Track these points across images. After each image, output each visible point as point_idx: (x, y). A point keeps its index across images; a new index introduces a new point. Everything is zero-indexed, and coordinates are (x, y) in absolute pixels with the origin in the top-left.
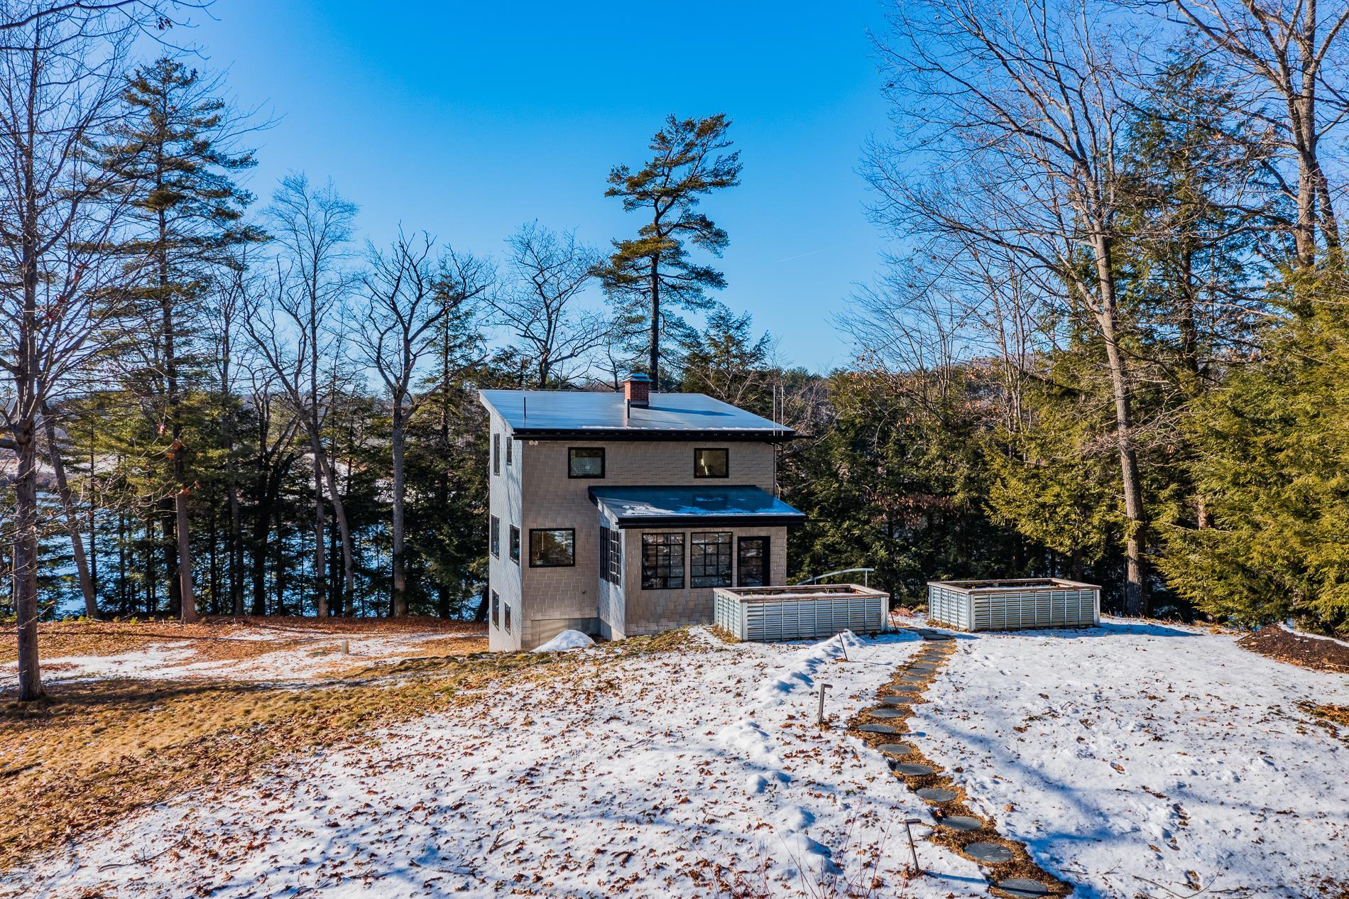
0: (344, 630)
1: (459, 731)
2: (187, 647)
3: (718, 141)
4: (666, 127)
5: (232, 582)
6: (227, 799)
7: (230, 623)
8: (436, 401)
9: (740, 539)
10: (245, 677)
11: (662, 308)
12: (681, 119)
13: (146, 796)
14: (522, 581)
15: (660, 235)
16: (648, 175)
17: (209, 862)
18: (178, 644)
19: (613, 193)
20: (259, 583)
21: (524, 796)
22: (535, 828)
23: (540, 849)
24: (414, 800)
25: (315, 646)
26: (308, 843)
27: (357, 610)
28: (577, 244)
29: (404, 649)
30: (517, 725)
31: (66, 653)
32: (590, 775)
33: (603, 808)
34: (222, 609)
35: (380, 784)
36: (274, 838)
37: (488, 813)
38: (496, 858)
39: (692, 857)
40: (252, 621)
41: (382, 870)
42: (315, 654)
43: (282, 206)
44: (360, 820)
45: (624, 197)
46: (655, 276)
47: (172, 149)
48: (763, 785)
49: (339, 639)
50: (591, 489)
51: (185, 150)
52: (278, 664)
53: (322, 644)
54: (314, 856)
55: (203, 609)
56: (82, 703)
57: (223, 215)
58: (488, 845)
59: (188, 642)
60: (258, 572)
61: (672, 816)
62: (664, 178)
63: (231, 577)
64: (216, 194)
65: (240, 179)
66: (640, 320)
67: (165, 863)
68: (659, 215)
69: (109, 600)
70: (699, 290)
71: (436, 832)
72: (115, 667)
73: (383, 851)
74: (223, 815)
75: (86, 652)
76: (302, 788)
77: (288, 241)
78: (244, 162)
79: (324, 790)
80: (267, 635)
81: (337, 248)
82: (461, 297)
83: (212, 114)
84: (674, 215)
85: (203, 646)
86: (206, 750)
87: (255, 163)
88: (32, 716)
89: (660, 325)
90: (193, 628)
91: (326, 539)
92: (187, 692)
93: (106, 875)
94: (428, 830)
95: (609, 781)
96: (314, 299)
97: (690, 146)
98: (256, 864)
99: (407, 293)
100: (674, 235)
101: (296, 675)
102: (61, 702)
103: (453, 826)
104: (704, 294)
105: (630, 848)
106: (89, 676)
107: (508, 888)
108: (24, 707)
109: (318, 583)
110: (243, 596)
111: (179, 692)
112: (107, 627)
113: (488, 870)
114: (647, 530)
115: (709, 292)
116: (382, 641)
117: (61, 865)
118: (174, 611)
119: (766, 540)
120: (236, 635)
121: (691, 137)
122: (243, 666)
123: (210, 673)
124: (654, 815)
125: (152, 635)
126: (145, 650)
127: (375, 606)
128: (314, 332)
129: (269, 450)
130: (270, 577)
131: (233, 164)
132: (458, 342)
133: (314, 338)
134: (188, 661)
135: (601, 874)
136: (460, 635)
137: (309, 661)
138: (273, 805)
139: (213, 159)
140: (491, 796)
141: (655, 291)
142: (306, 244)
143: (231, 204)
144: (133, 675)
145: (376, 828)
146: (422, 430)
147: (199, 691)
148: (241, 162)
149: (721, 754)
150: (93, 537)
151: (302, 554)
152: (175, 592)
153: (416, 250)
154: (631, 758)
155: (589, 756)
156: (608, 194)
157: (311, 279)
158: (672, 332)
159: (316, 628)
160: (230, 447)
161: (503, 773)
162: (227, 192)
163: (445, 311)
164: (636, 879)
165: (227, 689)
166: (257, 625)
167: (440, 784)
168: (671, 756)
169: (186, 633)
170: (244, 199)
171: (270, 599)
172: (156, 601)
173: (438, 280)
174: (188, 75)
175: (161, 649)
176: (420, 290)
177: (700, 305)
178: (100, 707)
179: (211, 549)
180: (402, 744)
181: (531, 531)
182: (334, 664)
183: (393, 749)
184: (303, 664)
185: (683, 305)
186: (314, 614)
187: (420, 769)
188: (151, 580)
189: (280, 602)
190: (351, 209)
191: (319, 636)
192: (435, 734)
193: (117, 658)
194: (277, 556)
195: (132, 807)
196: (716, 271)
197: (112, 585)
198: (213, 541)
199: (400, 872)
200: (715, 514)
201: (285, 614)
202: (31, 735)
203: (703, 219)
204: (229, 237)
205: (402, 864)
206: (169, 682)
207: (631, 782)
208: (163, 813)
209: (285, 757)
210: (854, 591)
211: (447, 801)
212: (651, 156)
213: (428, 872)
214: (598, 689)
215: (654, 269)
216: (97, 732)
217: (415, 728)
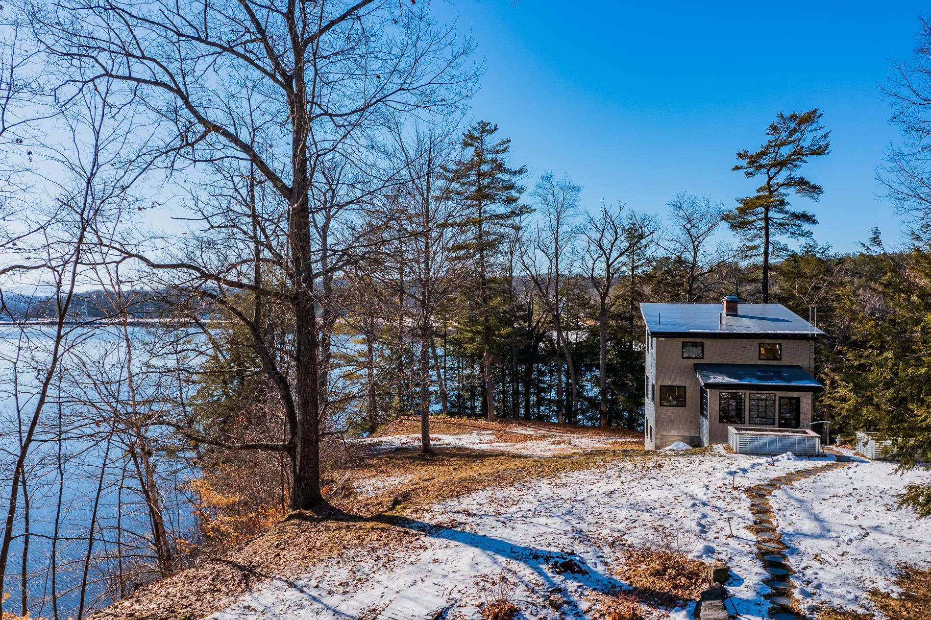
0: (571, 432)
1: (592, 477)
2: (490, 434)
3: (812, 127)
4: (776, 121)
5: (513, 400)
6: (505, 490)
7: (512, 423)
8: (625, 300)
9: (780, 398)
10: (518, 452)
11: (771, 239)
12: (787, 114)
13: (479, 487)
14: (656, 413)
15: (771, 192)
16: (763, 154)
17: (500, 507)
18: (486, 432)
19: (737, 168)
20: (527, 401)
21: (607, 499)
22: (606, 509)
23: (606, 515)
24: (568, 497)
25: (554, 439)
26: (531, 505)
27: (579, 420)
28: (712, 204)
29: (600, 445)
30: (614, 477)
31: (435, 433)
32: (632, 496)
33: (632, 506)
34: (508, 414)
35: (557, 491)
36: (520, 503)
37: (592, 503)
38: (592, 516)
39: (656, 524)
40: (523, 423)
41: (553, 515)
42: (554, 444)
43: (540, 190)
44: (549, 501)
45: (745, 170)
46: (767, 219)
47: (485, 168)
48: (694, 505)
49: (567, 436)
50: (695, 365)
51: (491, 168)
52: (534, 447)
53: (558, 439)
54: (532, 509)
55: (498, 414)
56: (447, 456)
57: (510, 200)
58: (589, 512)
59: (491, 432)
60: (527, 395)
61: (656, 511)
62: (775, 154)
63: (513, 398)
64: (506, 188)
65: (519, 181)
66: (755, 248)
67: (486, 505)
68: (770, 179)
69: (453, 406)
70: (800, 226)
71: (573, 507)
72: (457, 441)
73: (554, 510)
74: (504, 494)
75: (444, 433)
76: (531, 489)
77: (543, 210)
78: (521, 171)
79: (538, 491)
80: (530, 431)
81: (570, 211)
82: (641, 237)
83: (505, 146)
84: (782, 177)
85: (499, 434)
86: (499, 475)
87: (526, 171)
88: (428, 460)
89: (770, 250)
90: (493, 424)
91: (563, 378)
92: (491, 456)
93: (469, 506)
94: (571, 506)
95: (639, 499)
96: (557, 242)
97: (795, 131)
98: (514, 509)
99: (609, 237)
100: (782, 190)
101: (542, 453)
102: (438, 455)
103: (579, 506)
104: (803, 228)
105: (636, 519)
106: (447, 444)
107: (592, 525)
108: (424, 455)
109: (559, 403)
110: (520, 408)
111: (488, 456)
112: (453, 420)
113: (587, 519)
114: (722, 391)
115: (806, 226)
116: (589, 439)
117: (455, 503)
118: (484, 414)
119: (798, 400)
120: (515, 430)
121: (793, 125)
122: (517, 446)
123: (501, 449)
124: (649, 510)
125: (474, 427)
126: (471, 434)
127: (591, 419)
128: (557, 261)
129: (534, 325)
130: (533, 398)
131: (515, 173)
132: (640, 263)
133: (557, 264)
134: (491, 442)
135: (624, 525)
136: (634, 440)
137: (550, 447)
138: (520, 493)
139: (505, 171)
140: (595, 498)
141: (767, 229)
142: (553, 211)
143: (514, 193)
144: (467, 446)
145: (554, 504)
146: (618, 317)
147: (497, 456)
148: (519, 171)
149: (686, 494)
150: (445, 372)
151: (550, 386)
152: (484, 403)
153: (614, 212)
154: (651, 492)
155: (636, 489)
156: (734, 169)
157: (556, 231)
158: (781, 253)
159: (556, 429)
160: (512, 326)
161: (602, 492)
162: (512, 187)
163: (632, 245)
164: (635, 527)
165: (509, 456)
166: (525, 425)
167: (578, 493)
168: (666, 493)
169: (490, 427)
170: (520, 190)
171: (533, 411)
172: (475, 407)
173: (627, 227)
174: (493, 128)
175: (478, 434)
176: (616, 235)
177: (799, 234)
178: (455, 459)
179: (503, 380)
180: (569, 479)
181: (661, 386)
182: (562, 450)
183: (564, 481)
184: (546, 448)
185: (789, 235)
186: (556, 421)
187: (572, 488)
188: (473, 398)
189: (539, 412)
190: (577, 189)
191: (558, 434)
192: (582, 477)
193: (458, 437)
194: (537, 387)
195: (475, 490)
196: (810, 214)
197: (454, 398)
198: (504, 376)
199: (559, 516)
200: (764, 383)
201: (541, 420)
202: (429, 468)
203: (802, 179)
204: (513, 213)
205: (560, 514)
206: (483, 451)
207: (646, 499)
208: (485, 492)
209: (526, 479)
210: (807, 433)
211: (579, 498)
212: (765, 140)
213: (568, 517)
214: (654, 467)
215: (766, 214)
216: (455, 469)
217: (576, 474)
